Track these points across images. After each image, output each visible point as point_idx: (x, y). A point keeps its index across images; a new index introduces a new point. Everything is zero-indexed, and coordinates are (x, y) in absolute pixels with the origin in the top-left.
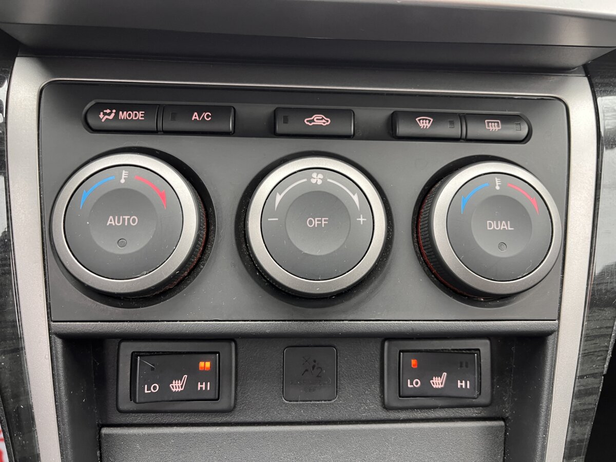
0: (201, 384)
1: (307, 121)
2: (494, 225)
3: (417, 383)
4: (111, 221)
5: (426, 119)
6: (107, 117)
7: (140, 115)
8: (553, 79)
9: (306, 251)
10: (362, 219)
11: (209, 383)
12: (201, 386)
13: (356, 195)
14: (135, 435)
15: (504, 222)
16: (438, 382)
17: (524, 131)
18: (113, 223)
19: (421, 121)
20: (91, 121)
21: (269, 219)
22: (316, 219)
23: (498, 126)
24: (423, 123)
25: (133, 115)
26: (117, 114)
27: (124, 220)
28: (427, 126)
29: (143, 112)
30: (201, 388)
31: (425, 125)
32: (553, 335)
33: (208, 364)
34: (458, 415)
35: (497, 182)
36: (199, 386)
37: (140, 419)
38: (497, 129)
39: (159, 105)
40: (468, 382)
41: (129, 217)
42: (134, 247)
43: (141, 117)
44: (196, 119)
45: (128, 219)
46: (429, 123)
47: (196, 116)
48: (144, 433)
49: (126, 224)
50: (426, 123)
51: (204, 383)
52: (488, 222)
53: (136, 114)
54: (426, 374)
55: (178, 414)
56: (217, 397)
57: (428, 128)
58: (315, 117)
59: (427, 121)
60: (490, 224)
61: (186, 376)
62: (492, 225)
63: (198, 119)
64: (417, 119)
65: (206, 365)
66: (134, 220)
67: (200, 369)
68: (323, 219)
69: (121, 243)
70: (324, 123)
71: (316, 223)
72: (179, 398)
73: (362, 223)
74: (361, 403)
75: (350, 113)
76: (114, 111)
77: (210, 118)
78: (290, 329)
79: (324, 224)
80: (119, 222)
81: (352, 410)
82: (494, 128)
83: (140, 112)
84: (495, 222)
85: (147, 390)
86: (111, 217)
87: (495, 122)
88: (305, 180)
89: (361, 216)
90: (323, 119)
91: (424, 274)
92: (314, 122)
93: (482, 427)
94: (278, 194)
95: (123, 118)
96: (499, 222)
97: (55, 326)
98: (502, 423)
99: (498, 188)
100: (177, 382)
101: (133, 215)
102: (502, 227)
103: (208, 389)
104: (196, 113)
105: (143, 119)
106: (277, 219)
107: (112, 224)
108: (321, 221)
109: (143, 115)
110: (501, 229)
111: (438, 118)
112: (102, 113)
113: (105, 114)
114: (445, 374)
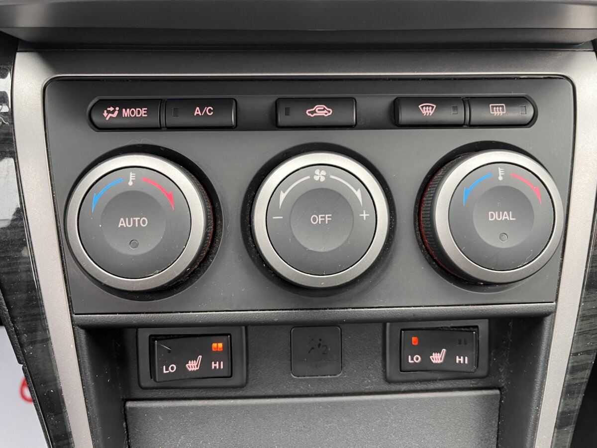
0: (215, 363)
1: (309, 112)
2: (496, 215)
3: (417, 359)
4: (122, 223)
5: (429, 106)
6: (110, 115)
7: (143, 112)
8: (561, 55)
9: (311, 247)
10: (364, 215)
11: (222, 362)
12: (215, 365)
13: (359, 190)
14: (157, 408)
15: (505, 213)
16: (437, 358)
17: (529, 114)
18: (124, 224)
19: (424, 108)
20: (95, 119)
21: (274, 218)
22: (320, 216)
23: (503, 110)
24: (426, 110)
25: (136, 112)
26: (120, 112)
27: (134, 221)
28: (430, 113)
29: (146, 109)
30: (215, 367)
31: (428, 112)
32: (550, 316)
33: (220, 345)
34: (455, 386)
35: (500, 172)
36: (213, 365)
37: (161, 394)
38: (502, 113)
39: (161, 100)
40: (466, 358)
41: (139, 218)
42: (146, 247)
43: (144, 114)
44: (199, 114)
45: (138, 220)
46: (432, 110)
47: (198, 111)
48: (165, 406)
49: (137, 226)
50: (429, 110)
51: (218, 363)
52: (490, 213)
53: (139, 111)
54: (426, 351)
55: (194, 390)
56: (230, 375)
57: (431, 115)
58: (317, 108)
59: (430, 108)
60: (492, 214)
61: (201, 356)
62: (494, 216)
63: (200, 114)
64: (420, 106)
65: (218, 346)
66: (144, 221)
67: (213, 350)
68: (327, 216)
69: (134, 243)
70: (326, 114)
71: (320, 219)
72: (195, 376)
73: (365, 219)
74: (364, 377)
75: (352, 100)
76: (117, 109)
77: (212, 113)
78: (297, 317)
79: (328, 220)
80: (129, 224)
81: (356, 383)
82: (498, 112)
83: (143, 109)
84: (497, 212)
85: (166, 370)
86: (122, 219)
87: (499, 106)
88: (308, 177)
89: (364, 211)
90: (324, 109)
91: (425, 262)
92: (316, 113)
93: (479, 396)
94: (282, 192)
95: (126, 116)
96: (501, 213)
97: (77, 318)
98: (497, 392)
99: (500, 178)
100: (192, 361)
101: (143, 217)
102: (504, 218)
103: (222, 367)
104: (198, 108)
105: (146, 115)
106: (282, 217)
107: (123, 226)
108: (325, 217)
109: (146, 112)
110: (503, 219)
111: (440, 102)
112: (105, 111)
113: (109, 112)
114: (444, 350)
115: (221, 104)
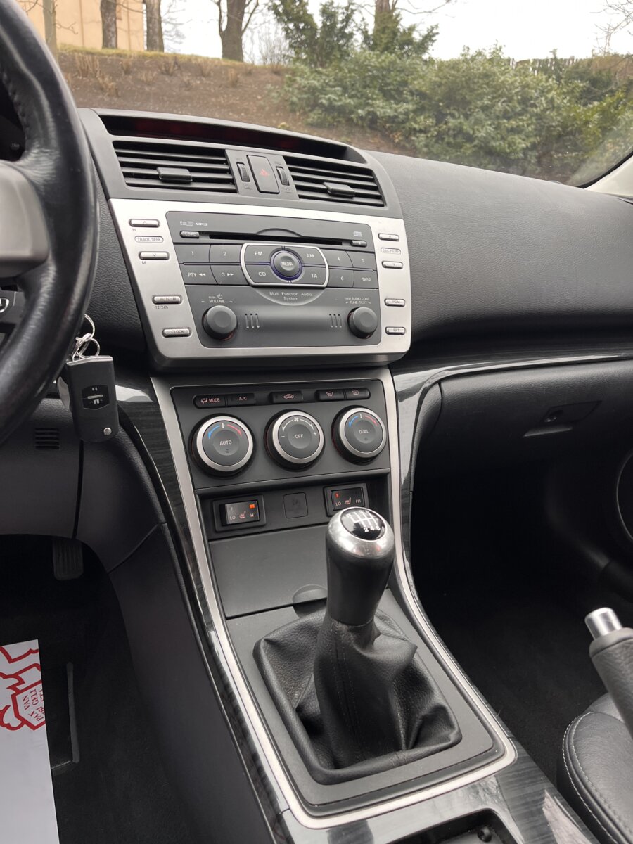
1: (285, 397)
2: (362, 431)
3: (340, 504)
5: (330, 392)
10: (315, 434)
13: (311, 425)
16: (348, 502)
17: (368, 394)
18: (222, 444)
20: (197, 404)
22: (299, 435)
23: (358, 393)
24: (329, 394)
25: (215, 400)
26: (208, 400)
29: (219, 398)
30: (252, 516)
32: (389, 474)
35: (361, 415)
39: (225, 394)
40: (360, 500)
42: (232, 452)
43: (219, 401)
44: (241, 400)
46: (331, 394)
49: (227, 444)
54: (343, 499)
56: (259, 519)
57: (331, 396)
58: (288, 395)
64: (327, 393)
66: (230, 442)
67: (251, 508)
69: (227, 451)
70: (292, 397)
72: (243, 522)
76: (206, 399)
77: (246, 399)
79: (302, 437)
81: (315, 519)
82: (356, 394)
87: (356, 391)
88: (292, 421)
90: (291, 395)
92: (288, 397)
94: (282, 427)
95: (211, 402)
97: (196, 490)
99: (361, 418)
102: (365, 432)
103: (255, 516)
104: (240, 397)
106: (284, 436)
111: (334, 391)
112: (201, 400)
114: (350, 498)
115: (250, 396)
